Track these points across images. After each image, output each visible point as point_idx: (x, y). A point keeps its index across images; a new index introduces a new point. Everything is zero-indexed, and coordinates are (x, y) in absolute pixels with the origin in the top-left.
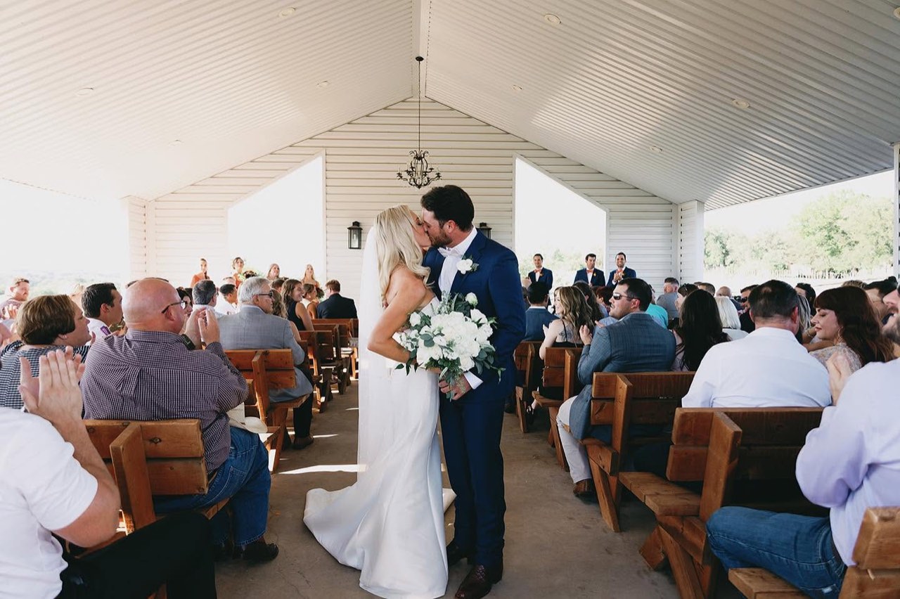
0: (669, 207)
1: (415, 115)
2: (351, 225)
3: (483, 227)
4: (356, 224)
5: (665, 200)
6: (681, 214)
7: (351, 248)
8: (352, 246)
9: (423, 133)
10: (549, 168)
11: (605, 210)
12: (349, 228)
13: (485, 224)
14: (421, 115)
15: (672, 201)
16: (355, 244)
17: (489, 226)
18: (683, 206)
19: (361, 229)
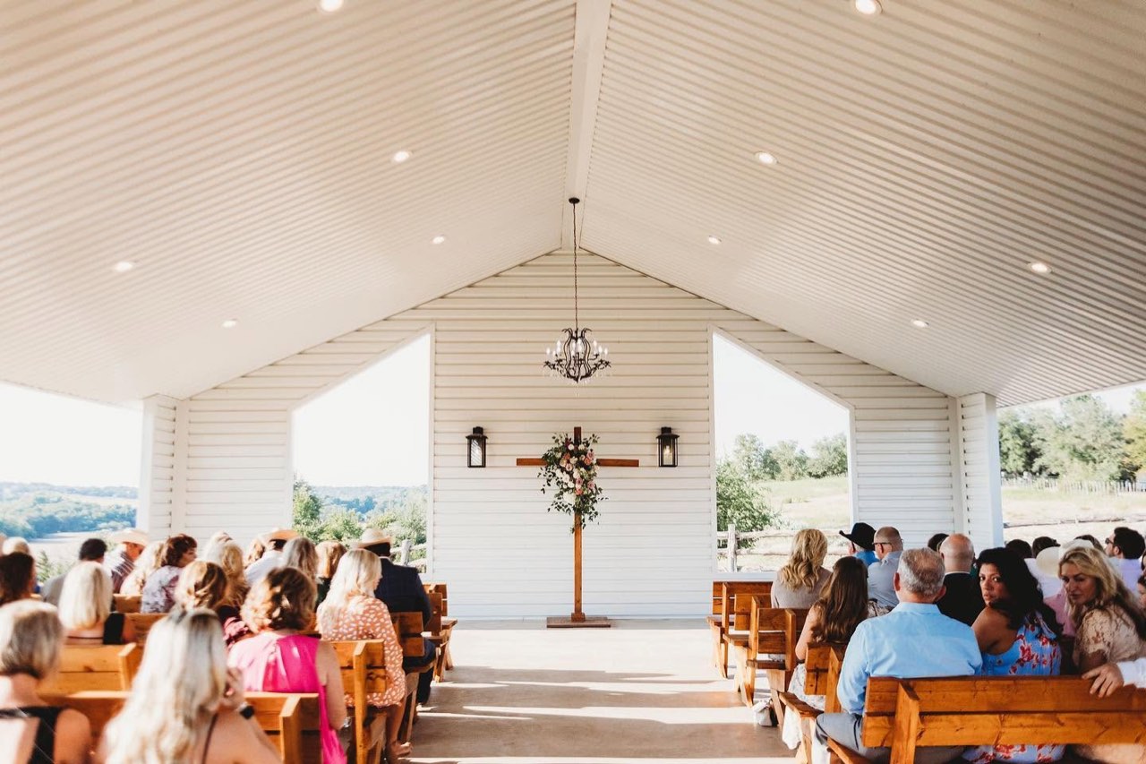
0: (942, 403)
1: (568, 274)
2: (470, 433)
3: (666, 434)
4: (478, 430)
5: (937, 391)
6: (961, 412)
7: (470, 466)
8: (472, 464)
9: (581, 298)
10: (761, 346)
11: (848, 407)
12: (469, 438)
13: (669, 430)
14: (578, 274)
15: (946, 392)
16: (477, 460)
17: (674, 432)
18: (964, 401)
19: (486, 438)
